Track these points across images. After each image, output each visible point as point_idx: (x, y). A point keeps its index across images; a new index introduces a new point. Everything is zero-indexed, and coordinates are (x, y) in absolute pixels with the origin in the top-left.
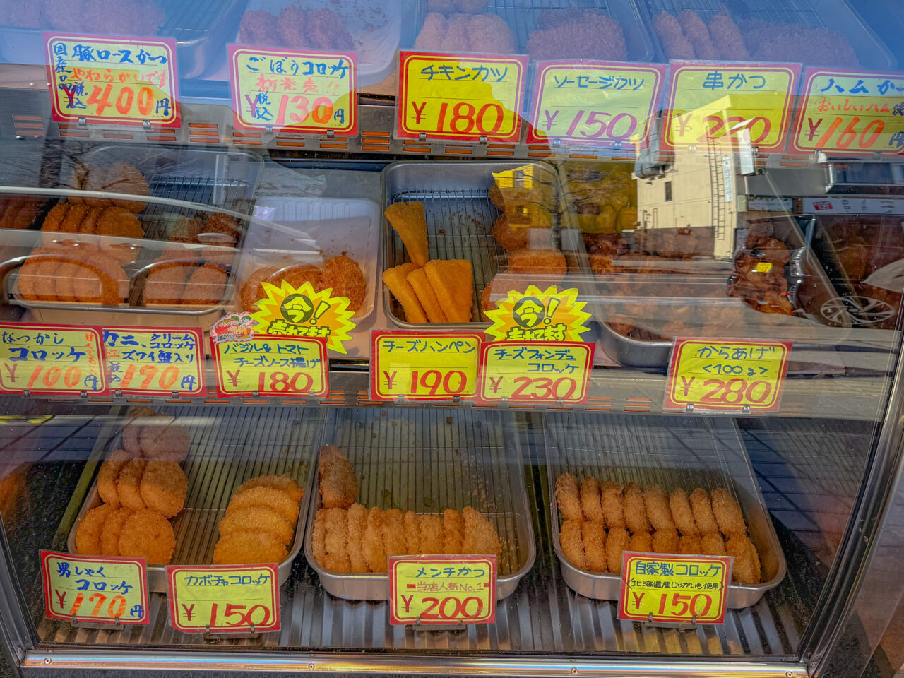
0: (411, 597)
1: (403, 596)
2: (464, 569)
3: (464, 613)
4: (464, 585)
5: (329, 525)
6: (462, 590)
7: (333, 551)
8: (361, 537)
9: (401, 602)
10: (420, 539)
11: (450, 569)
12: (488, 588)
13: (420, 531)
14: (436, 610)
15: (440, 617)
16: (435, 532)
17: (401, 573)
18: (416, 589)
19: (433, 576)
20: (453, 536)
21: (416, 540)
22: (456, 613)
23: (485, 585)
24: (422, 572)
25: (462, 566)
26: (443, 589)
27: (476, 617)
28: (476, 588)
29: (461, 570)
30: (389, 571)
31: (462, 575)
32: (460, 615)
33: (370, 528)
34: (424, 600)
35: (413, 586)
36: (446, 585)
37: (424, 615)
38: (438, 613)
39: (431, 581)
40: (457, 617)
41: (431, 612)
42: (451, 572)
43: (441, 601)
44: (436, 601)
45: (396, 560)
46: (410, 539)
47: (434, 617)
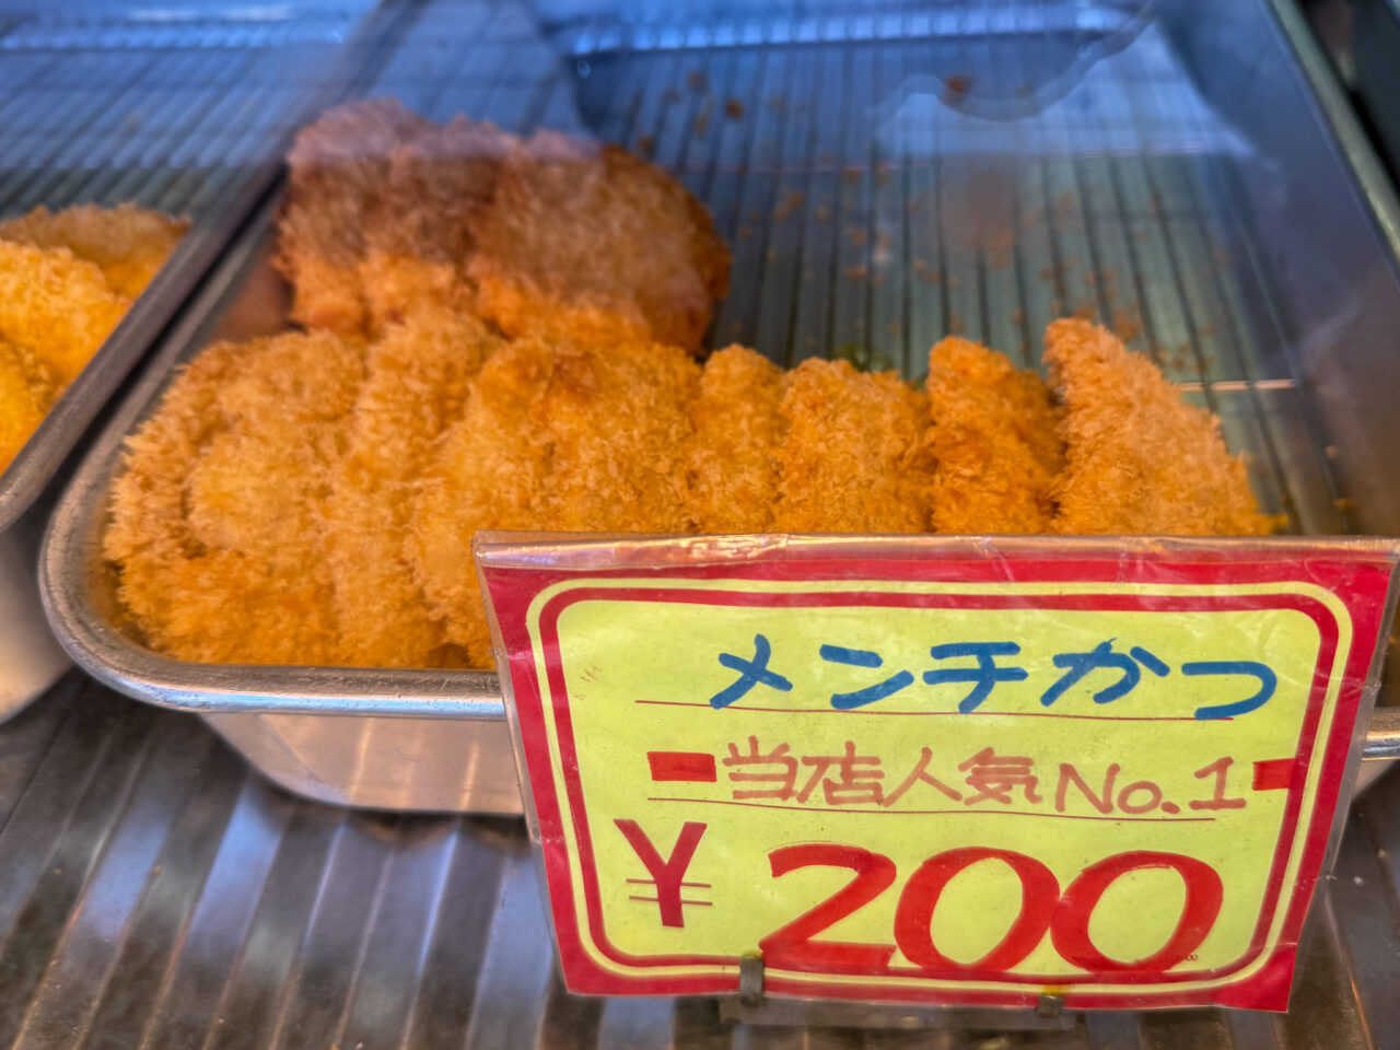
0: (691, 836)
1: (631, 830)
2: (1103, 655)
3: (1075, 942)
4: (1093, 771)
5: (242, 395)
6: (1077, 802)
7: (234, 533)
8: (422, 459)
9: (618, 865)
10: (775, 474)
11: (984, 651)
12: (1280, 796)
13: (779, 425)
14: (873, 923)
15: (899, 960)
16: (874, 435)
17: (591, 674)
18: (722, 787)
19: (843, 703)
20: (986, 458)
21: (754, 479)
22: (1019, 942)
23: (1266, 775)
24: (754, 670)
25: (1084, 631)
26: (921, 794)
27: (1150, 970)
28: (1184, 788)
29: (1077, 665)
30: (501, 659)
31: (1079, 696)
32: (1045, 959)
33: (479, 414)
34: (785, 861)
35: (698, 767)
36: (948, 769)
37: (791, 944)
38: (888, 937)
39: (832, 735)
40: (1026, 967)
41: (843, 931)
42: (986, 678)
43: (905, 872)
44: (872, 870)
45: (541, 578)
46: (714, 474)
47: (865, 959)
